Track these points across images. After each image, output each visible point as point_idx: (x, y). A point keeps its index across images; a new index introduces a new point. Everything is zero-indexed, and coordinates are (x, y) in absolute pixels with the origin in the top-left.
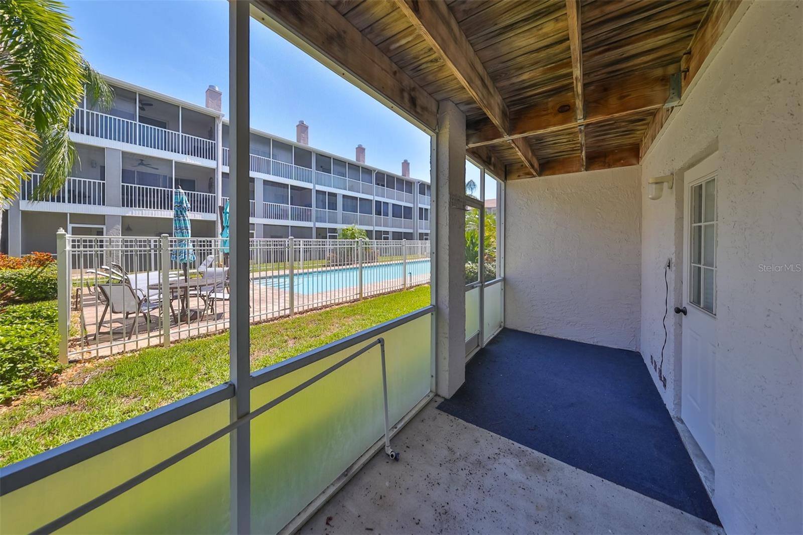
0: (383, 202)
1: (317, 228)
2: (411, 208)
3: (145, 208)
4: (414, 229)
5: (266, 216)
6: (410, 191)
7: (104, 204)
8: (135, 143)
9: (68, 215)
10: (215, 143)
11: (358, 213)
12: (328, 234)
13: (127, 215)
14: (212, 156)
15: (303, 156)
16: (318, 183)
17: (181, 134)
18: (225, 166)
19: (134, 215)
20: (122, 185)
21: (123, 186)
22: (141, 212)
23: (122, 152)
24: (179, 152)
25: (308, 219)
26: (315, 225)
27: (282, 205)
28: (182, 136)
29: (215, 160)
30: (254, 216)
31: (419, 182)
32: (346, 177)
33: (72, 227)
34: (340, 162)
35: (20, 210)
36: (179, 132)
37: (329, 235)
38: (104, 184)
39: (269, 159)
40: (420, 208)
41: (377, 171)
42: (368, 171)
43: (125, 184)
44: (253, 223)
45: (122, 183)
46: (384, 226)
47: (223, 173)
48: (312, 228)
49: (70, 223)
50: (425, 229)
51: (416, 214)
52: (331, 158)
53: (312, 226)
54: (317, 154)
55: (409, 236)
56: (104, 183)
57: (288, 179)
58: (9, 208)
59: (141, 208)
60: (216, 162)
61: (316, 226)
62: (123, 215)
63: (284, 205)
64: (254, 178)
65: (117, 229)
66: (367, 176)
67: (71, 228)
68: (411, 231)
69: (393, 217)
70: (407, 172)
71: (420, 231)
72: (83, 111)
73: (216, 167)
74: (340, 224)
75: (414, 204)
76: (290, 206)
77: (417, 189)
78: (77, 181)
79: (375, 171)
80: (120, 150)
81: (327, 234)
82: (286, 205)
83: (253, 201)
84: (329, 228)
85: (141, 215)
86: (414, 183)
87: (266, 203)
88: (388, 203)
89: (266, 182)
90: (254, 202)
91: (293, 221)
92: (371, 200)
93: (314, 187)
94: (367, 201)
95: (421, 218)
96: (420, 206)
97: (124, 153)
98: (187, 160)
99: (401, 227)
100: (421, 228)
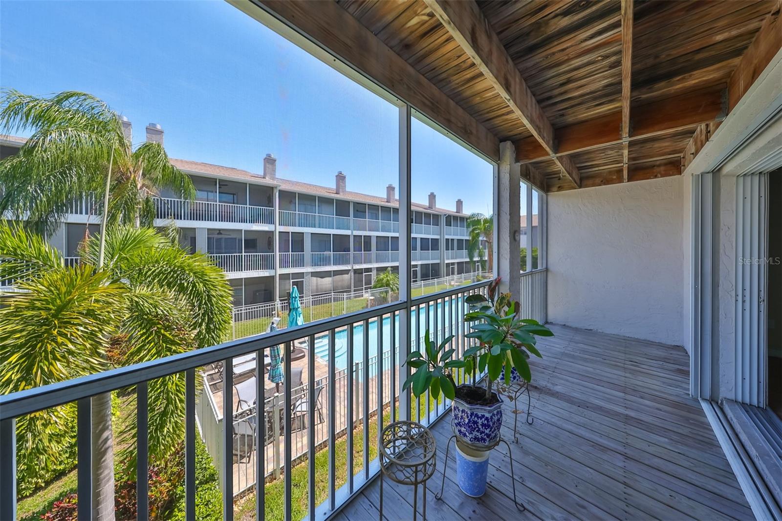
0: (412, 238)
1: (355, 270)
2: (437, 240)
4: (441, 260)
5: (313, 265)
6: (436, 223)
8: (216, 220)
10: (273, 209)
11: (390, 251)
12: (364, 274)
14: (271, 220)
15: (342, 207)
16: (355, 229)
17: (248, 206)
18: (282, 226)
23: (208, 229)
24: (247, 222)
25: (347, 262)
26: (352, 267)
27: (326, 253)
29: (273, 223)
30: (304, 266)
31: (445, 214)
32: (379, 220)
39: (315, 214)
44: (303, 272)
46: (413, 260)
47: (280, 233)
48: (351, 270)
50: (452, 259)
51: (443, 245)
52: (366, 205)
53: (350, 268)
54: (354, 203)
57: (330, 229)
60: (274, 225)
61: (354, 268)
64: (303, 233)
66: (397, 216)
68: (437, 261)
69: (421, 250)
70: (434, 204)
71: (447, 262)
73: (274, 229)
74: (374, 263)
75: (440, 235)
76: (332, 252)
77: (443, 221)
80: (206, 228)
82: (329, 253)
83: (303, 253)
84: (364, 269)
86: (441, 216)
87: (313, 253)
88: (416, 238)
89: (313, 235)
91: (335, 267)
93: (352, 233)
95: (447, 249)
96: (447, 237)
98: (253, 227)
99: (429, 259)
100: (448, 259)
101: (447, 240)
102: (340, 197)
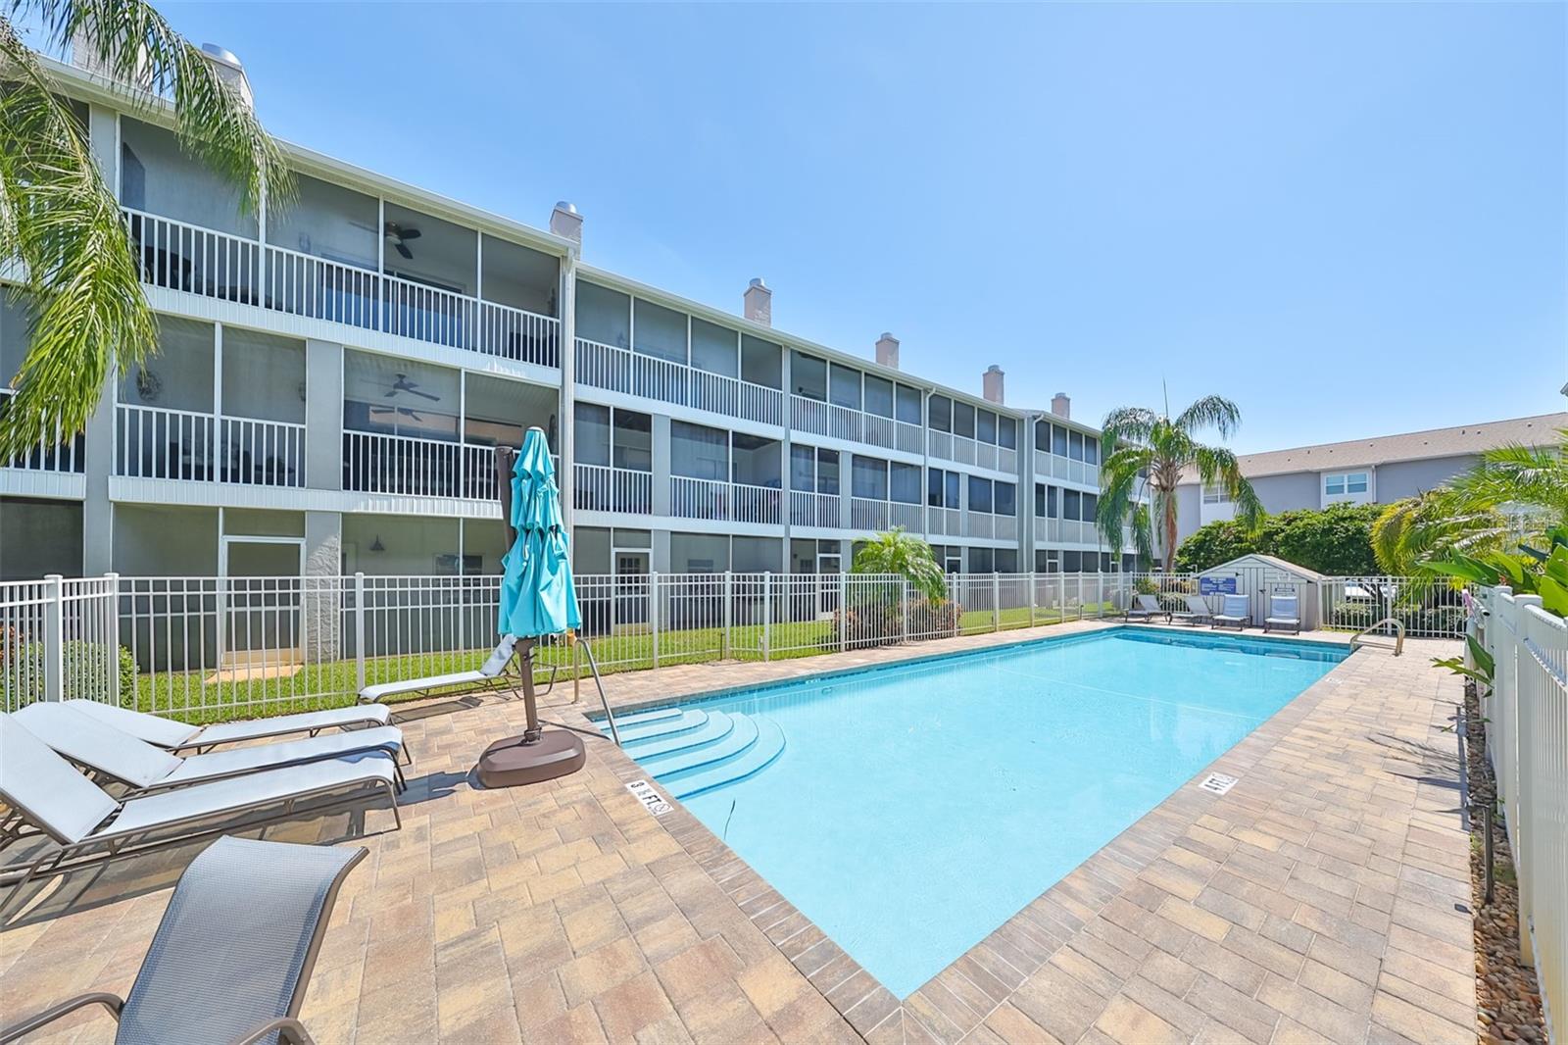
0: (947, 472)
1: (792, 539)
2: (1010, 486)
3: (396, 493)
4: (1021, 540)
5: (678, 510)
6: (1010, 441)
7: (302, 485)
8: (376, 328)
9: (221, 511)
10: (557, 324)
11: (889, 502)
12: (819, 556)
13: (355, 511)
14: (549, 355)
15: (760, 357)
16: (795, 426)
17: (480, 302)
18: (583, 385)
19: (370, 511)
20: (345, 435)
21: (347, 437)
22: (385, 502)
23: (345, 349)
24: (475, 349)
25: (774, 518)
26: (787, 531)
27: (714, 482)
28: (483, 306)
29: (557, 366)
30: (650, 513)
31: (1035, 418)
32: (860, 410)
33: (229, 543)
34: (846, 371)
35: (111, 502)
36: (476, 297)
37: (821, 558)
38: (302, 431)
39: (685, 367)
40: (1037, 484)
41: (933, 392)
42: (910, 391)
43: (352, 433)
44: (649, 528)
45: (345, 428)
46: (948, 534)
47: (577, 403)
48: (781, 539)
49: (225, 533)
50: (1050, 540)
51: (1027, 499)
52: (825, 361)
53: (781, 534)
54: (793, 352)
55: (1006, 561)
56: (304, 430)
57: (726, 416)
58: (84, 497)
59: (388, 493)
60: (559, 371)
61: (791, 536)
62: (346, 511)
63: (718, 483)
64: (650, 416)
65: (330, 548)
66: (909, 407)
67: (226, 544)
68: (1013, 545)
69: (970, 509)
70: (998, 393)
71: (1038, 545)
72: (258, 247)
73: (560, 384)
74: (847, 528)
75: (1020, 473)
76: (731, 483)
77: (1029, 434)
78: (242, 425)
79: (927, 391)
80: (341, 345)
81: (815, 555)
82: (723, 483)
83: (648, 473)
84: (820, 540)
85: (385, 511)
86: (1023, 420)
87: (678, 477)
88: (957, 474)
89: (677, 425)
90: (650, 476)
91: (738, 523)
92: (920, 467)
93: (788, 435)
94: (909, 468)
95: (1040, 512)
96: (1039, 479)
97: (350, 354)
98: (492, 367)
99: (989, 536)
100: (1041, 538)
101: (1040, 488)
102: (756, 326)
